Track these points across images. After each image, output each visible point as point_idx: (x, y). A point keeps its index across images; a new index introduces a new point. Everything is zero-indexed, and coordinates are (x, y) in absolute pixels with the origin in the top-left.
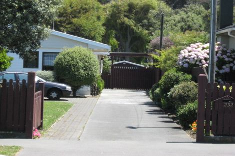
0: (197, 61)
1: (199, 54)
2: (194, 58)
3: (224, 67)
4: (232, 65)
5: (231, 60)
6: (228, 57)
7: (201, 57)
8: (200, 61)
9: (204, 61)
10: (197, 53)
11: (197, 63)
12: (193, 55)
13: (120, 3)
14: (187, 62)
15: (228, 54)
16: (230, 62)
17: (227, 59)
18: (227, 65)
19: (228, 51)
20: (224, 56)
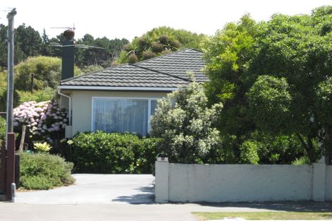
0: (26, 119)
1: (29, 112)
2: (23, 117)
3: (53, 125)
4: (61, 123)
5: (60, 118)
6: (58, 115)
7: (30, 116)
8: (30, 120)
9: (33, 120)
10: (26, 111)
11: (27, 121)
12: (23, 114)
13: (28, 65)
14: (17, 121)
15: (58, 113)
16: (59, 120)
17: (56, 117)
18: (57, 123)
19: (58, 109)
20: (53, 115)
